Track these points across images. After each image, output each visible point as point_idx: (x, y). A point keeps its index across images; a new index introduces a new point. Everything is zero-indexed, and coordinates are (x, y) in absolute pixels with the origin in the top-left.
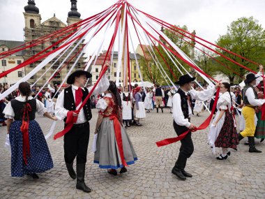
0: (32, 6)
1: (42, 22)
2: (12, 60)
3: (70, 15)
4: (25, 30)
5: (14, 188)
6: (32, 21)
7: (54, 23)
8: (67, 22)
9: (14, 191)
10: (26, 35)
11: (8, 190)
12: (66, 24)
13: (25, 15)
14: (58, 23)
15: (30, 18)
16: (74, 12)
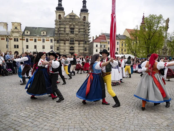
0: (60, 6)
1: (65, 16)
2: (48, 39)
3: (82, 11)
4: (56, 21)
6: (60, 15)
7: (72, 17)
8: (80, 15)
9: (38, 115)
10: (56, 24)
13: (56, 12)
14: (75, 16)
15: (58, 14)
16: (85, 9)
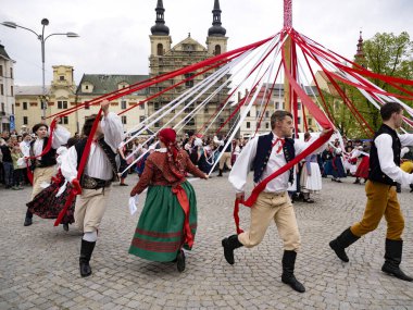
0: (160, 25)
1: (172, 45)
2: (133, 101)
3: (211, 33)
4: (151, 58)
5: (114, 272)
6: (160, 46)
7: (189, 47)
8: (207, 43)
10: (152, 66)
11: (106, 273)
12: (205, 46)
13: (151, 38)
14: (194, 45)
15: (157, 42)
16: (217, 27)
